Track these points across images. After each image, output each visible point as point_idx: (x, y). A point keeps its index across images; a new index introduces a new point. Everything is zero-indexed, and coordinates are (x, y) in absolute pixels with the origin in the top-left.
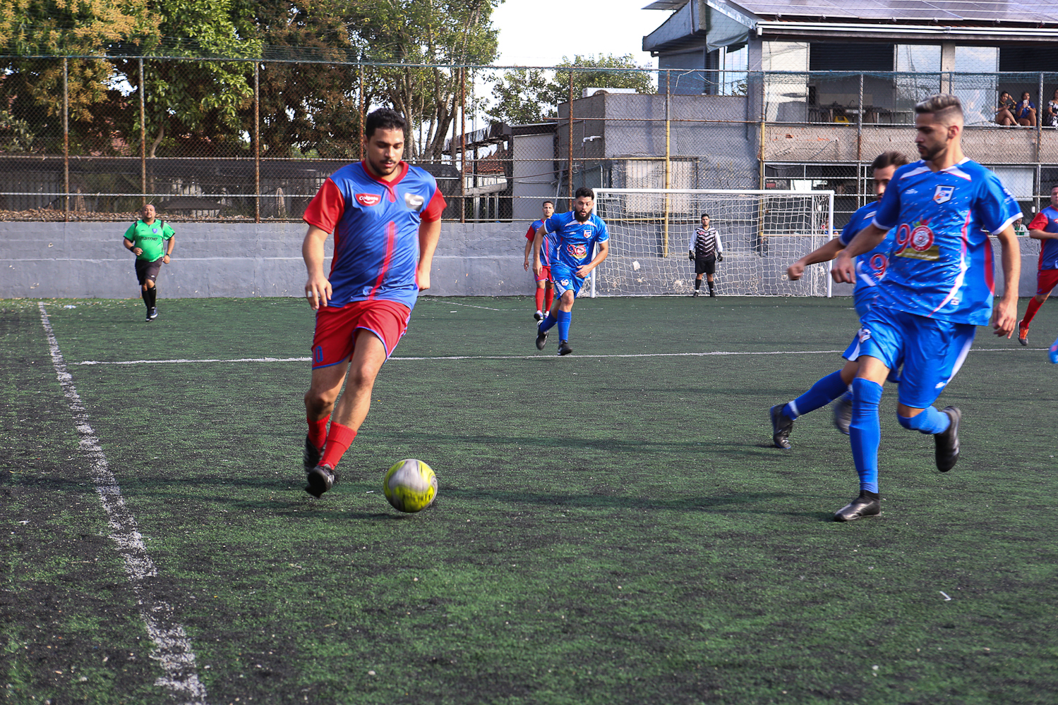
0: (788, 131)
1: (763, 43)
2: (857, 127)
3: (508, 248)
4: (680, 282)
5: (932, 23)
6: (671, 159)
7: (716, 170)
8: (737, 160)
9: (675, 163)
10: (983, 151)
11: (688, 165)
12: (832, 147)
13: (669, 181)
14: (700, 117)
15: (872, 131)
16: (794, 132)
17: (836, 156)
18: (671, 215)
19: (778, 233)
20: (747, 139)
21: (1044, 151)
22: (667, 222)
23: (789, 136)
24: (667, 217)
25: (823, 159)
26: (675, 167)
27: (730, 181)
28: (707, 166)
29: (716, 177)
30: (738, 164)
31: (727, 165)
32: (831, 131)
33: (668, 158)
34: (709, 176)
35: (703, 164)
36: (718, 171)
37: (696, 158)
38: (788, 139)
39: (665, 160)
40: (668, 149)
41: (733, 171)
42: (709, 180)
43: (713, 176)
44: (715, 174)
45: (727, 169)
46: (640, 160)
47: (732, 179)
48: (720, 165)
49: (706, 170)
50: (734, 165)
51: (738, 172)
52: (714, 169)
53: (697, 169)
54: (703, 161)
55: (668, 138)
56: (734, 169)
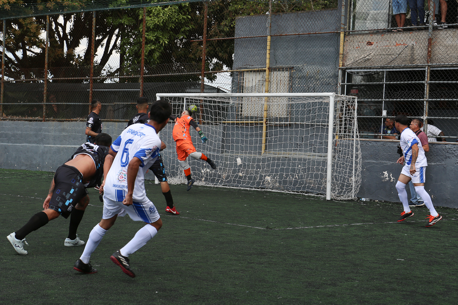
0: (369, 38)
4: (268, 178)
6: (270, 69)
8: (325, 68)
9: (273, 73)
11: (286, 74)
12: (408, 52)
16: (375, 38)
17: (412, 59)
18: (269, 119)
23: (370, 43)
24: (264, 120)
26: (275, 76)
27: (316, 88)
28: (300, 74)
29: (306, 84)
30: (324, 72)
31: (314, 74)
32: (410, 35)
33: (267, 69)
34: (301, 84)
35: (296, 73)
36: (307, 79)
37: (292, 68)
38: (369, 46)
39: (265, 71)
40: (268, 61)
41: (319, 79)
42: (300, 87)
43: (303, 84)
44: (305, 82)
45: (314, 77)
46: (251, 71)
47: (317, 86)
48: (309, 73)
49: (298, 79)
50: (320, 74)
51: (323, 79)
52: (303, 77)
53: (291, 77)
54: (297, 70)
55: (268, 52)
56: (319, 77)
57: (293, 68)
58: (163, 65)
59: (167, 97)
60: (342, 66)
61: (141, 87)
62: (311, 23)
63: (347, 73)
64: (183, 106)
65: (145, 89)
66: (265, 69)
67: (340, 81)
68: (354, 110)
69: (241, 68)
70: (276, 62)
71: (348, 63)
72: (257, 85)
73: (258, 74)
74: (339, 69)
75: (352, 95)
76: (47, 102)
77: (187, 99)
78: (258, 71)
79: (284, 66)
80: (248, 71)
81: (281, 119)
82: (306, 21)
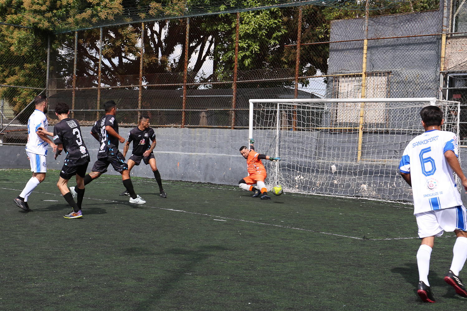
4: (365, 186)
6: (366, 75)
8: (425, 72)
9: (370, 78)
11: (384, 79)
18: (365, 125)
22: (361, 131)
24: (361, 126)
26: (372, 81)
27: (415, 93)
28: (398, 79)
29: (404, 89)
30: (424, 76)
31: (414, 78)
33: (363, 73)
34: (399, 89)
35: (394, 78)
36: (406, 83)
37: (389, 73)
39: (361, 76)
40: (364, 66)
41: (419, 84)
42: (398, 92)
43: (401, 89)
44: (403, 87)
45: (413, 81)
46: (347, 76)
47: (417, 91)
48: (408, 78)
49: (397, 83)
50: (420, 78)
51: (423, 84)
52: (402, 82)
53: (389, 83)
54: (395, 74)
55: (365, 56)
56: (419, 82)
57: (391, 72)
58: (257, 71)
59: (260, 103)
60: (444, 70)
61: (234, 93)
62: (410, 25)
63: (449, 77)
64: (276, 112)
65: (238, 95)
66: (361, 73)
67: (441, 86)
68: (456, 115)
69: (336, 73)
70: (373, 67)
71: (450, 67)
72: (353, 90)
73: (354, 79)
74: (441, 73)
75: (454, 100)
76: (141, 108)
77: (280, 105)
78: (354, 76)
79: (381, 70)
80: (343, 76)
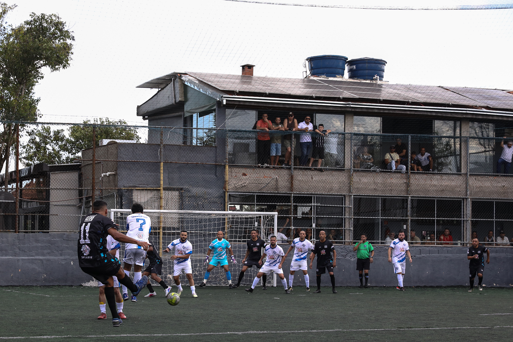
0: (244, 171)
1: (227, 110)
2: (290, 169)
3: (49, 251)
5: (339, 99)
6: (165, 189)
7: (195, 197)
8: (210, 191)
9: (167, 192)
10: (373, 187)
11: (176, 193)
12: (273, 183)
13: (163, 205)
14: (183, 161)
15: (301, 172)
16: (248, 171)
17: (277, 188)
18: (164, 229)
19: (239, 241)
20: (216, 176)
21: (413, 188)
22: (161, 233)
23: (244, 175)
24: (161, 230)
25: (268, 191)
27: (205, 205)
28: (189, 194)
30: (211, 193)
31: (203, 194)
32: (273, 171)
33: (162, 188)
34: (191, 201)
35: (186, 193)
36: (197, 198)
37: (182, 189)
38: (244, 177)
39: (160, 190)
40: (162, 182)
41: (207, 198)
42: (191, 204)
43: (193, 201)
44: (194, 200)
45: (202, 197)
46: (143, 190)
47: (206, 204)
48: (198, 194)
49: (188, 197)
50: (207, 194)
51: (210, 199)
52: (194, 196)
53: (181, 197)
54: (186, 191)
55: (162, 175)
56: (207, 197)
62: (192, 154)
63: (229, 194)
66: (159, 188)
70: (170, 184)
71: (230, 188)
73: (149, 192)
79: (175, 187)
81: (174, 229)
82: (189, 153)
